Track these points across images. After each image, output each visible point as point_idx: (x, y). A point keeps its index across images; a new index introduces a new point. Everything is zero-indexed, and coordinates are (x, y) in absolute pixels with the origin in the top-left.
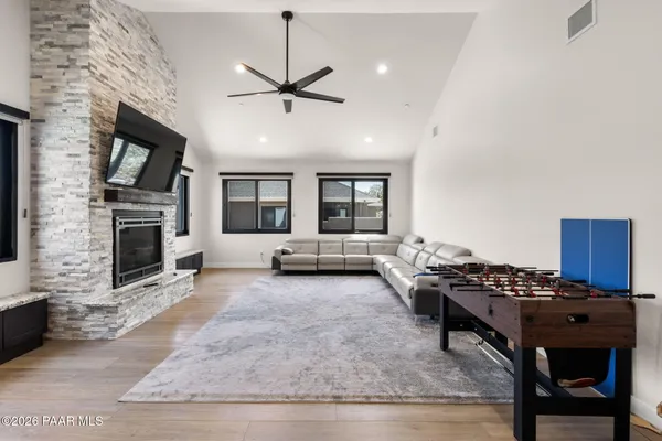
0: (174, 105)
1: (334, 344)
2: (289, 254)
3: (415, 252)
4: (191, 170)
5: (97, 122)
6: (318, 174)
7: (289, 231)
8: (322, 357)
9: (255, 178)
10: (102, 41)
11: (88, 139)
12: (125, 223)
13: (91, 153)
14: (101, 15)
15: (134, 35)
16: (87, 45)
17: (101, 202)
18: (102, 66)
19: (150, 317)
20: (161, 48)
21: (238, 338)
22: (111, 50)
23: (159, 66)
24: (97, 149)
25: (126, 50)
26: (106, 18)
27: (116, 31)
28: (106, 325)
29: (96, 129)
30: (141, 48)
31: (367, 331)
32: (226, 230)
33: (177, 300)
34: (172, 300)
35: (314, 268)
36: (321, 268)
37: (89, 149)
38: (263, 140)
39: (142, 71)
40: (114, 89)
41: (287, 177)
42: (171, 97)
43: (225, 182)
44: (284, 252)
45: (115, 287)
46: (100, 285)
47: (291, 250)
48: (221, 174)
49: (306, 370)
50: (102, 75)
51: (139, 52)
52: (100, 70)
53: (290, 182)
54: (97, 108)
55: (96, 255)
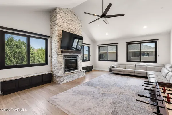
0: (81, 29)
1: (107, 102)
2: (115, 68)
3: (167, 71)
4: (90, 45)
5: (59, 36)
6: (126, 43)
7: (116, 61)
8: (98, 106)
9: (107, 45)
10: (60, 18)
11: (57, 40)
12: (67, 58)
13: (58, 43)
14: (60, 12)
15: (69, 15)
16: (57, 20)
17: (60, 53)
18: (61, 23)
19: (71, 80)
20: (77, 16)
21: (82, 91)
22: (63, 19)
23: (77, 21)
24: (59, 42)
25: (67, 18)
26: (62, 13)
27: (64, 15)
28: (60, 80)
29: (59, 37)
30: (71, 17)
31: (124, 101)
32: (99, 60)
33: (80, 77)
34: (78, 77)
35: (123, 73)
36: (125, 73)
37: (57, 42)
38: (107, 34)
39: (71, 22)
40: (64, 28)
41: (116, 44)
42: (80, 27)
43: (99, 47)
44: (113, 67)
45: (64, 72)
46: (61, 71)
47: (115, 67)
48: (98, 45)
49: (89, 109)
50: (60, 26)
51: (71, 18)
52: (60, 24)
53: (117, 46)
54: (59, 33)
55: (59, 65)
